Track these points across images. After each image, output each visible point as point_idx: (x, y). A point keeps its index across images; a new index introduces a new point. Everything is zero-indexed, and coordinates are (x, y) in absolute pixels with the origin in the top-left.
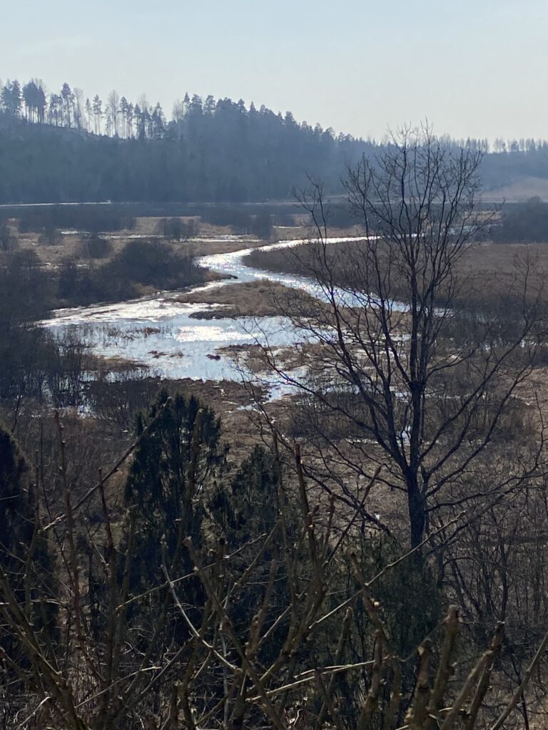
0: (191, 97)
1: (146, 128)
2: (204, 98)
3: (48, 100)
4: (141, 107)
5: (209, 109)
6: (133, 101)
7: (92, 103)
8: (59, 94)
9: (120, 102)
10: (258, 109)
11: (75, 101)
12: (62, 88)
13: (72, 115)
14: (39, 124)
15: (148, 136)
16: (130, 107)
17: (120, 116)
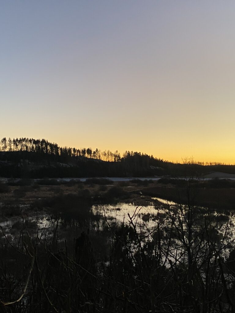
0: (127, 151)
1: (116, 159)
2: (130, 152)
3: (92, 152)
4: (115, 154)
5: (132, 154)
6: (113, 152)
7: (103, 153)
8: (95, 151)
9: (110, 153)
10: (144, 154)
11: (99, 153)
12: (96, 150)
13: (98, 156)
14: (90, 158)
15: (116, 161)
16: (112, 154)
17: (110, 156)
